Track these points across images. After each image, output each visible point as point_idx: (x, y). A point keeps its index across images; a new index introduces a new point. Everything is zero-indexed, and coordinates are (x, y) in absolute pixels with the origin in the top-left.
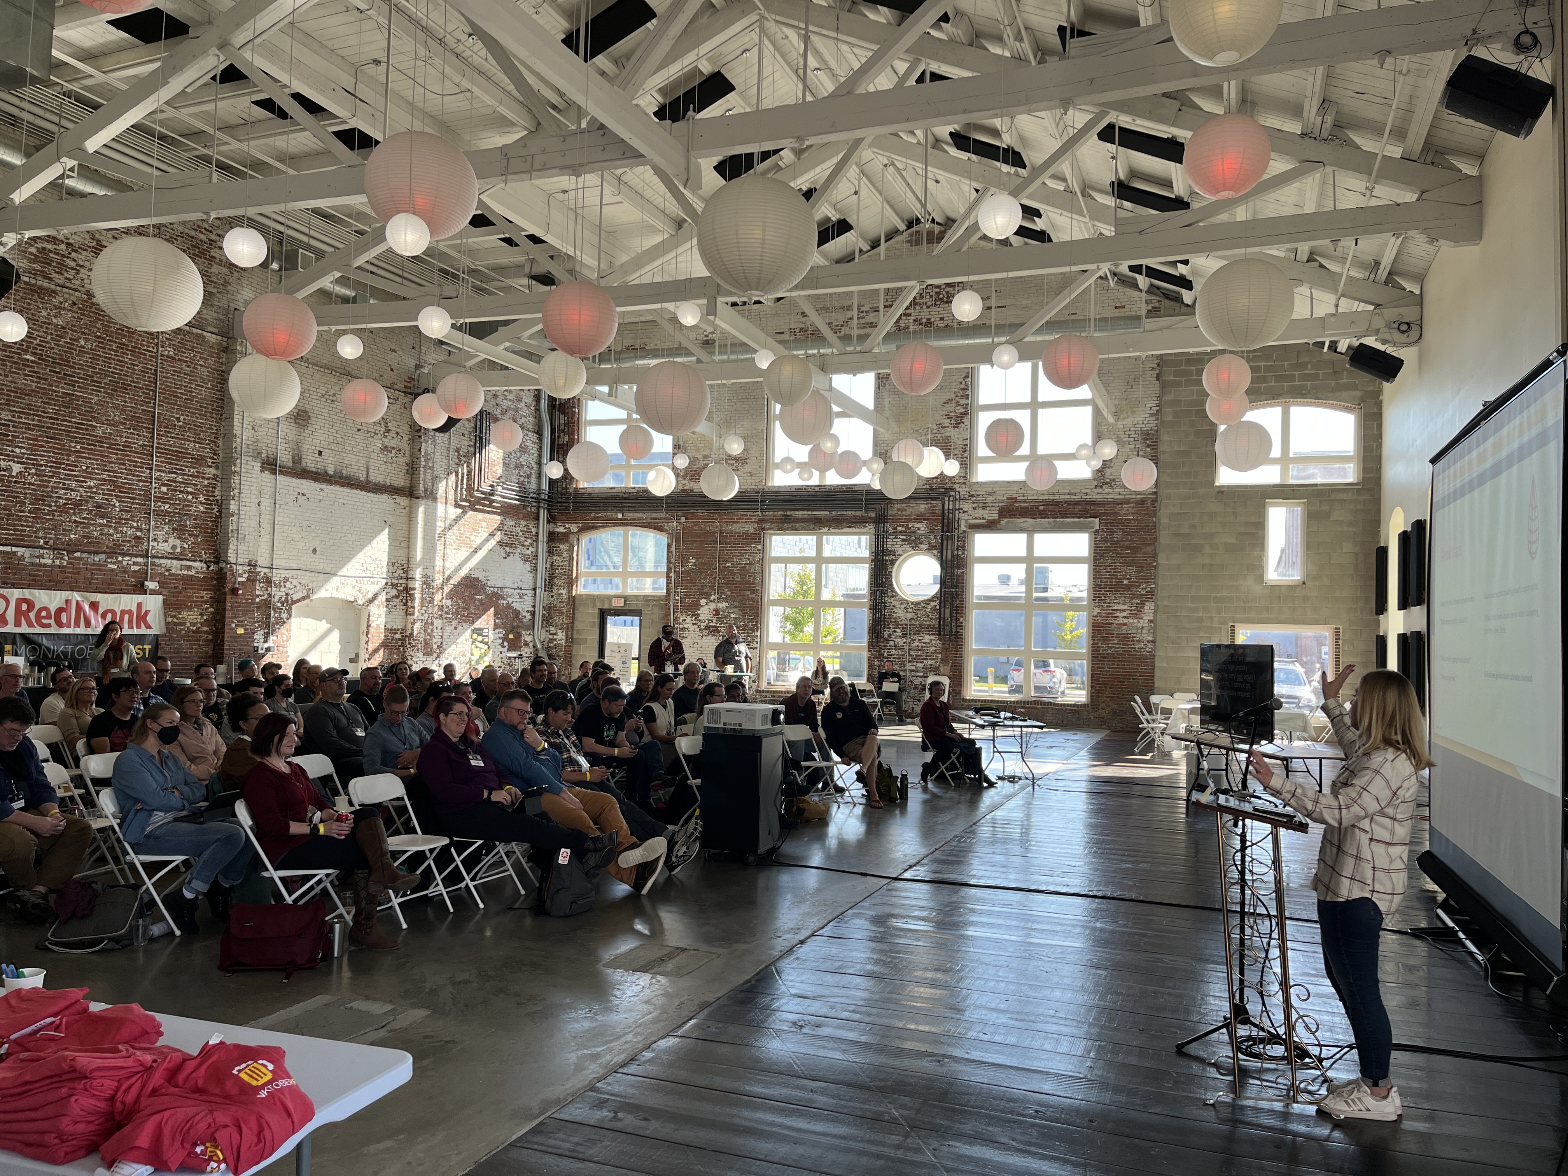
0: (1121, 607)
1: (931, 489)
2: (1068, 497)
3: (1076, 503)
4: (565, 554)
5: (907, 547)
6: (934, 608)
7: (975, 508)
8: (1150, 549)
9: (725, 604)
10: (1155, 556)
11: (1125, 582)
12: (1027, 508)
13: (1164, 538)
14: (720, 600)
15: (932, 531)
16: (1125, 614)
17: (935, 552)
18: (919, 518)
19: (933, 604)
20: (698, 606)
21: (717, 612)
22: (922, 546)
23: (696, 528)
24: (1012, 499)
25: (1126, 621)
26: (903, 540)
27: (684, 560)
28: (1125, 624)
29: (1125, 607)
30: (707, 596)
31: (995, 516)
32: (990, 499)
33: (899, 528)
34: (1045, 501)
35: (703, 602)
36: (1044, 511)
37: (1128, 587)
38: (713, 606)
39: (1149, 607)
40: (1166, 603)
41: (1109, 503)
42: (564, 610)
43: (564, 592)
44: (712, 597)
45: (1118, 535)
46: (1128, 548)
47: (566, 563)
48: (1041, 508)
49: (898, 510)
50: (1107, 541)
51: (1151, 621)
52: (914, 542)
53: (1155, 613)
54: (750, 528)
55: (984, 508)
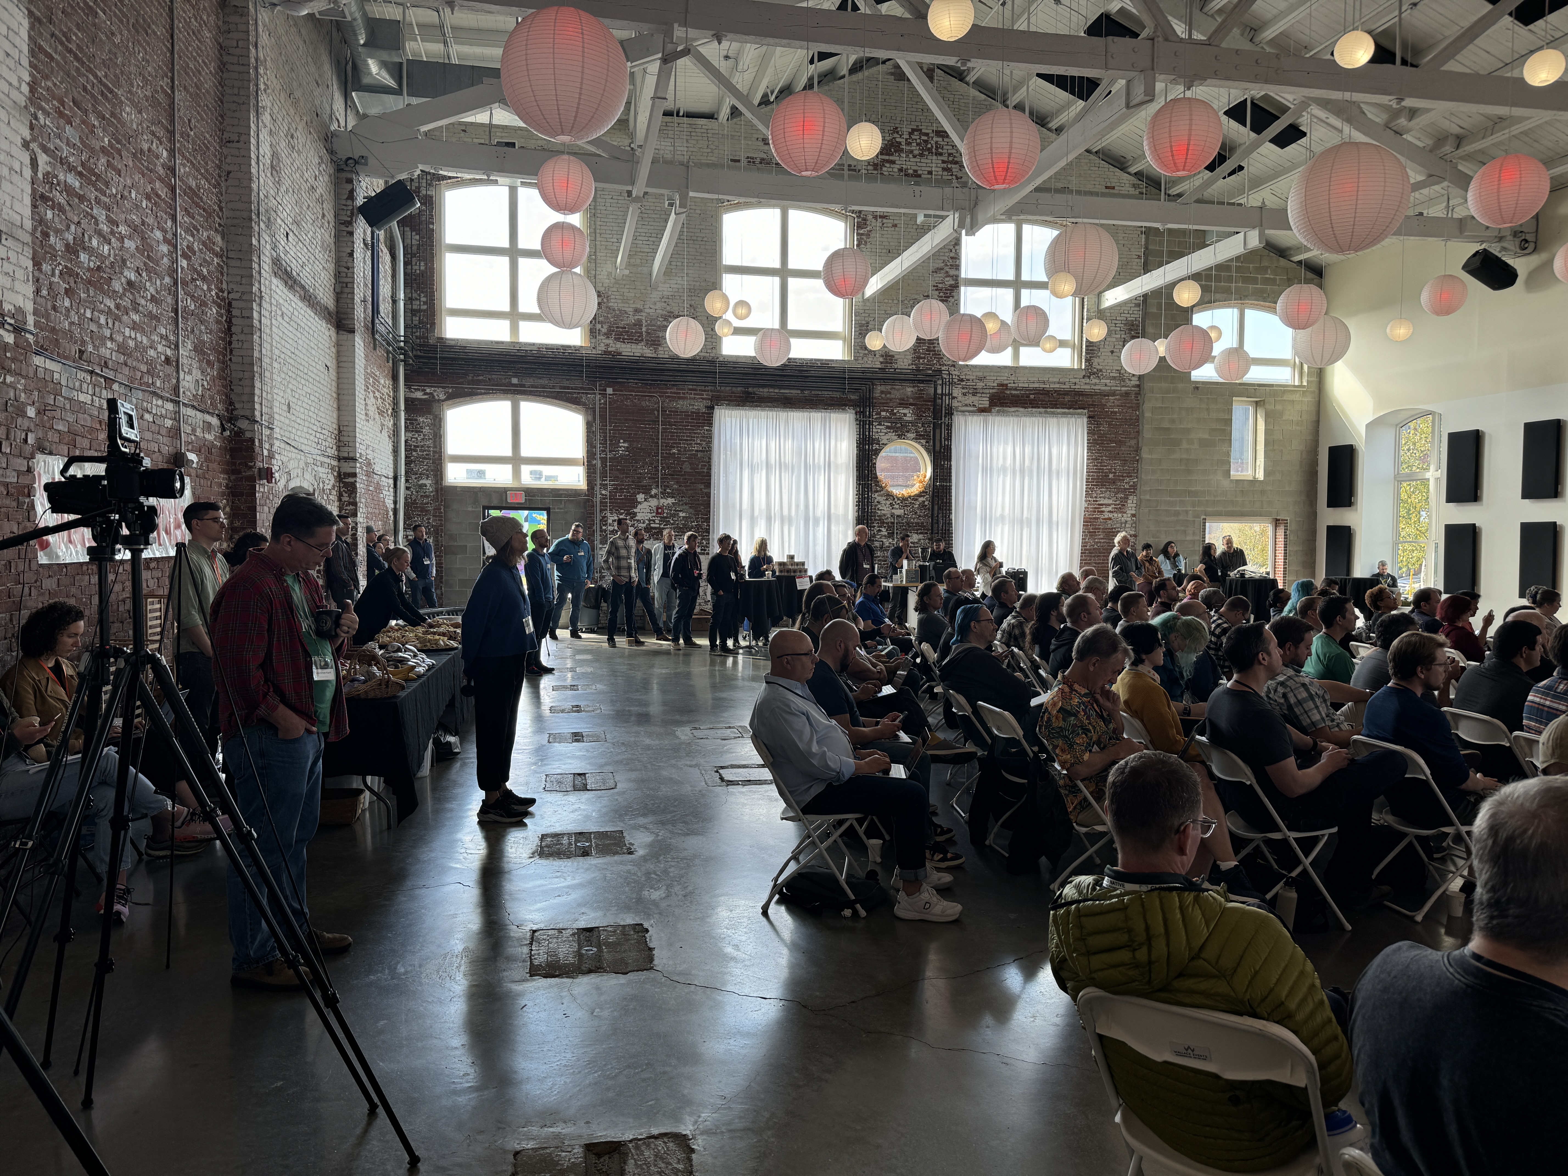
0: (1106, 501)
1: (918, 370)
2: (1057, 386)
3: (1066, 393)
5: (892, 435)
6: (922, 505)
7: (964, 394)
8: (1133, 442)
9: (670, 501)
10: (1138, 450)
11: (1111, 476)
12: (1017, 396)
13: (1147, 433)
14: (665, 495)
15: (919, 417)
16: (1110, 509)
17: (923, 441)
18: (903, 404)
19: (921, 499)
20: (634, 503)
21: (659, 510)
22: (909, 435)
23: (628, 403)
24: (1002, 385)
25: (1111, 515)
26: (888, 427)
27: (614, 446)
28: (1110, 519)
29: (1110, 502)
30: (646, 491)
31: (986, 403)
32: (980, 385)
33: (883, 414)
34: (1035, 389)
35: (640, 497)
36: (1034, 400)
37: (1114, 482)
38: (654, 502)
39: (1132, 502)
40: (1148, 497)
41: (1096, 394)
42: (430, 508)
43: (428, 482)
44: (653, 492)
45: (1104, 428)
46: (1112, 441)
47: (429, 443)
48: (1032, 397)
49: (882, 392)
50: (1094, 434)
51: (1133, 515)
52: (900, 430)
53: (1138, 506)
54: (700, 405)
55: (974, 394)
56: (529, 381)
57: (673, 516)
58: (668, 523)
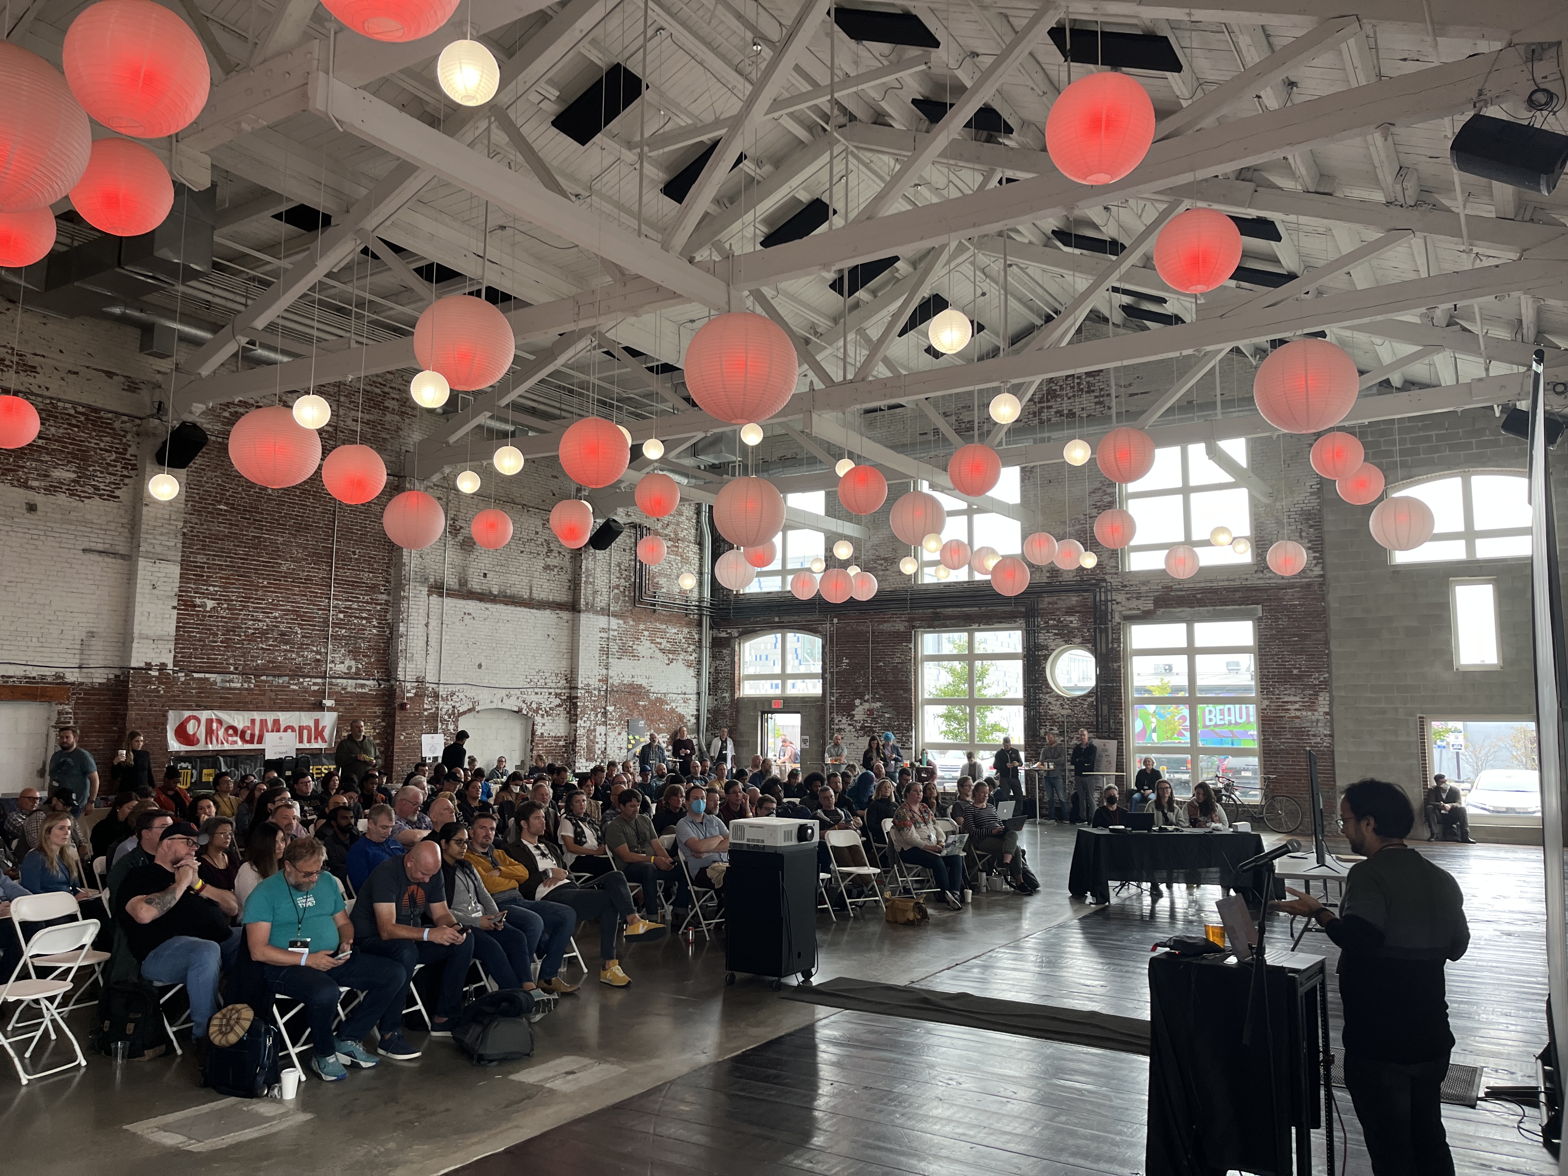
0: (1292, 699)
1: (1082, 581)
2: (1226, 583)
3: (1236, 590)
4: (727, 659)
5: (1060, 641)
6: (1091, 705)
7: (1128, 599)
8: (1320, 636)
9: (879, 704)
10: (1327, 643)
11: (1295, 672)
12: (1183, 596)
13: (1335, 624)
14: (874, 700)
15: (1085, 624)
16: (1297, 706)
17: (1090, 645)
18: (1070, 611)
19: (1090, 699)
20: (853, 707)
21: (870, 712)
22: (1075, 640)
23: (849, 629)
24: (1167, 587)
25: (1298, 713)
26: (1055, 634)
27: (839, 661)
28: (1298, 717)
29: (1297, 699)
30: (861, 698)
31: (1151, 606)
32: (1144, 589)
33: (1051, 622)
34: (1202, 588)
35: (857, 702)
36: (1201, 599)
37: (1299, 677)
38: (867, 706)
39: (1323, 700)
40: (1343, 694)
41: (1272, 588)
42: (728, 713)
43: (727, 695)
44: (866, 697)
45: (1283, 622)
46: (1295, 635)
47: (728, 667)
48: (1199, 596)
49: (1049, 603)
50: (1272, 629)
51: (1326, 713)
52: (1068, 637)
53: (1331, 705)
54: (901, 627)
55: (1138, 598)
56: (786, 619)
57: (881, 716)
58: (877, 723)
